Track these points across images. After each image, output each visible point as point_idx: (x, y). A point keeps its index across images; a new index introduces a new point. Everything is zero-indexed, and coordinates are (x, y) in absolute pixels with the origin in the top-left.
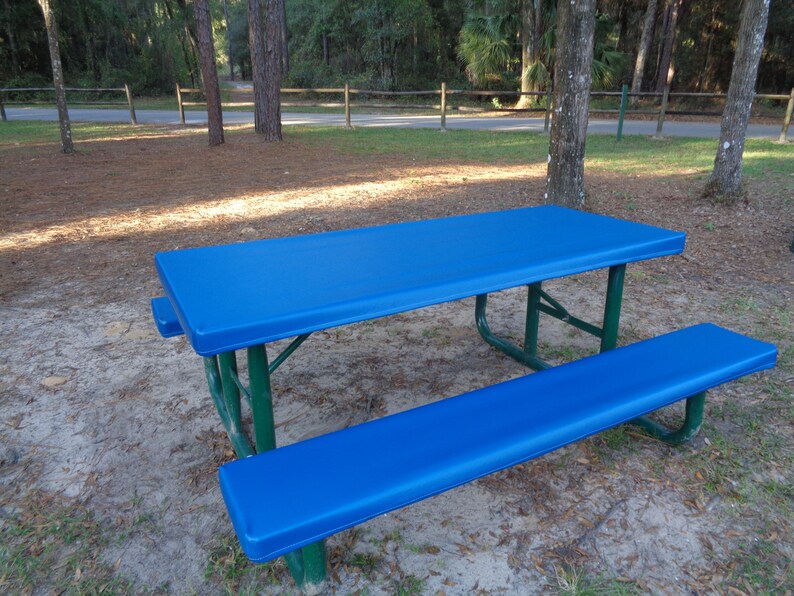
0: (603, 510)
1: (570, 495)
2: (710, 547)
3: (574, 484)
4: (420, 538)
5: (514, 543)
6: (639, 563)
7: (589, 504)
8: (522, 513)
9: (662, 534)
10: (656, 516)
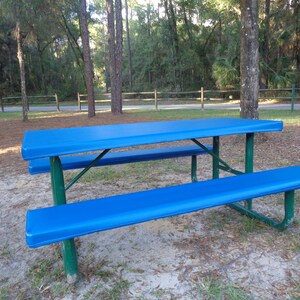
0: (235, 257)
1: (220, 251)
2: (290, 275)
3: (224, 246)
4: (136, 266)
5: (184, 270)
6: (248, 281)
7: (229, 255)
8: (192, 257)
9: (264, 269)
10: (264, 261)
